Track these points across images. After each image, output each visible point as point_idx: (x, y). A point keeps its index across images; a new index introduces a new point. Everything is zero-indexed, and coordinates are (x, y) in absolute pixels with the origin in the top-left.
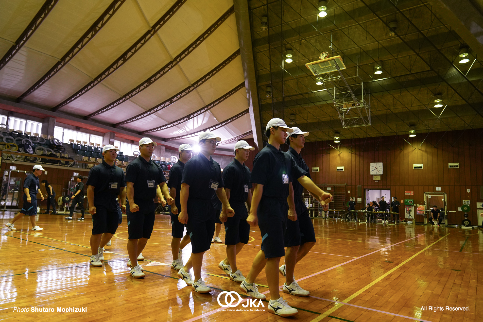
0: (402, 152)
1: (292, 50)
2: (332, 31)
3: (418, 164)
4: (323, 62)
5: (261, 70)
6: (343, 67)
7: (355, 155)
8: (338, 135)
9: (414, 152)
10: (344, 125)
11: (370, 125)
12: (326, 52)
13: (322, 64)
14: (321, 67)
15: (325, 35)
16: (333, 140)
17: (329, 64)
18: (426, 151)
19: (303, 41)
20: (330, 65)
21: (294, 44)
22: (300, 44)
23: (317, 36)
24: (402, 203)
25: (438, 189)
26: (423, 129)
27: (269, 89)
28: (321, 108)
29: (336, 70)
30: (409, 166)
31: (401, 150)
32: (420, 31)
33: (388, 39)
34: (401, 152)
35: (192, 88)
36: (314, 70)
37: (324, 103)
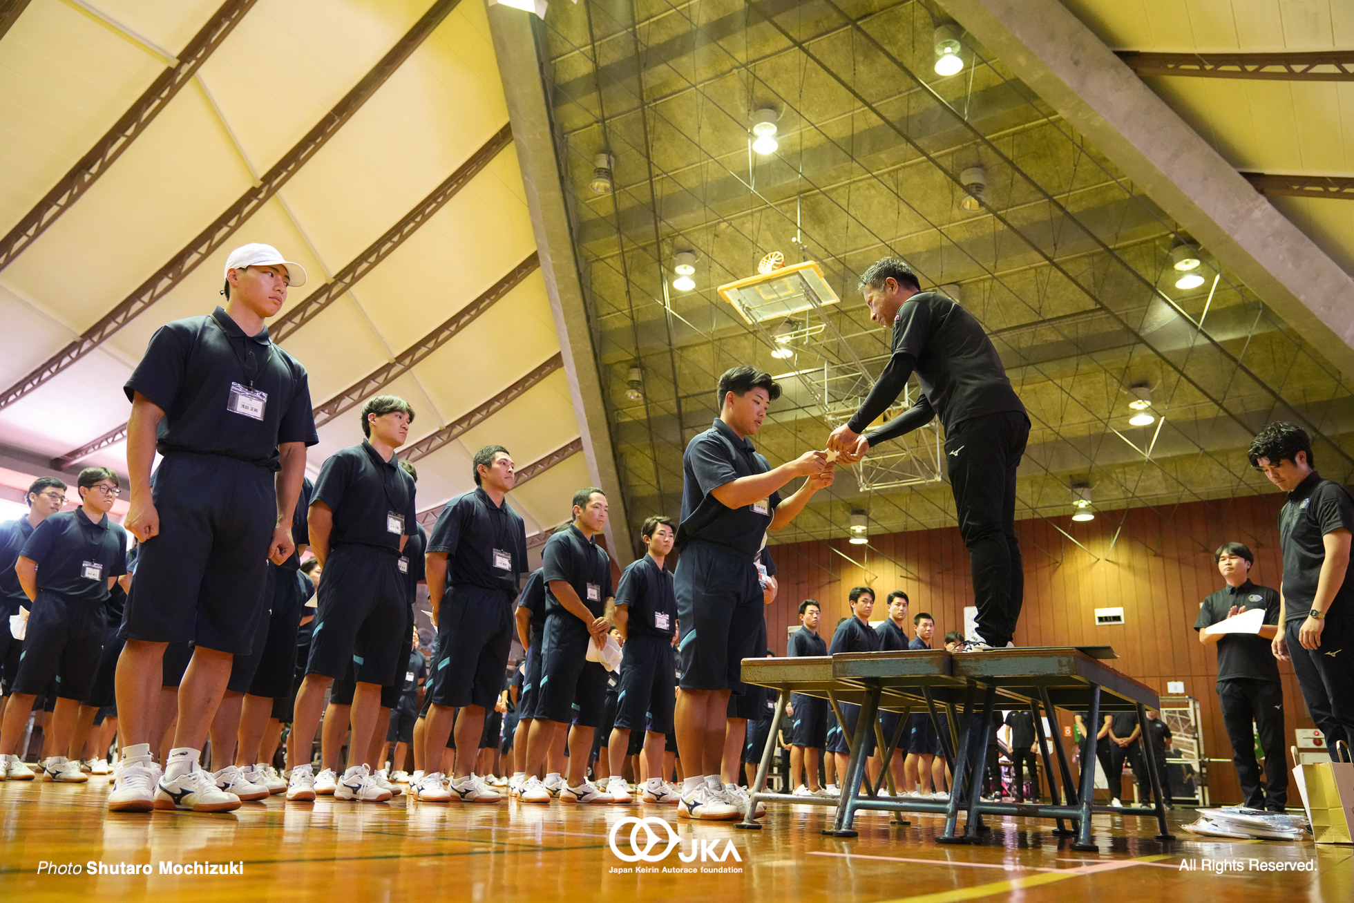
0: (1060, 570)
1: (695, 254)
2: (803, 194)
3: (1108, 606)
4: (768, 281)
5: (609, 314)
6: (828, 296)
7: (917, 583)
8: (862, 518)
9: (1093, 569)
10: (864, 481)
11: (939, 479)
12: (778, 252)
13: (766, 286)
14: (763, 296)
15: (785, 207)
16: (848, 536)
17: (785, 288)
18: (1130, 567)
19: (723, 225)
20: (791, 290)
21: (697, 235)
22: (716, 236)
23: (761, 210)
24: (1068, 737)
25: (1176, 688)
26: (1114, 497)
27: (635, 375)
28: (799, 435)
29: (809, 307)
30: (1081, 616)
31: (1056, 565)
32: (1050, 198)
33: (965, 219)
34: (1055, 570)
35: (399, 368)
36: (743, 306)
37: (801, 415)
